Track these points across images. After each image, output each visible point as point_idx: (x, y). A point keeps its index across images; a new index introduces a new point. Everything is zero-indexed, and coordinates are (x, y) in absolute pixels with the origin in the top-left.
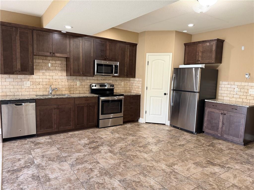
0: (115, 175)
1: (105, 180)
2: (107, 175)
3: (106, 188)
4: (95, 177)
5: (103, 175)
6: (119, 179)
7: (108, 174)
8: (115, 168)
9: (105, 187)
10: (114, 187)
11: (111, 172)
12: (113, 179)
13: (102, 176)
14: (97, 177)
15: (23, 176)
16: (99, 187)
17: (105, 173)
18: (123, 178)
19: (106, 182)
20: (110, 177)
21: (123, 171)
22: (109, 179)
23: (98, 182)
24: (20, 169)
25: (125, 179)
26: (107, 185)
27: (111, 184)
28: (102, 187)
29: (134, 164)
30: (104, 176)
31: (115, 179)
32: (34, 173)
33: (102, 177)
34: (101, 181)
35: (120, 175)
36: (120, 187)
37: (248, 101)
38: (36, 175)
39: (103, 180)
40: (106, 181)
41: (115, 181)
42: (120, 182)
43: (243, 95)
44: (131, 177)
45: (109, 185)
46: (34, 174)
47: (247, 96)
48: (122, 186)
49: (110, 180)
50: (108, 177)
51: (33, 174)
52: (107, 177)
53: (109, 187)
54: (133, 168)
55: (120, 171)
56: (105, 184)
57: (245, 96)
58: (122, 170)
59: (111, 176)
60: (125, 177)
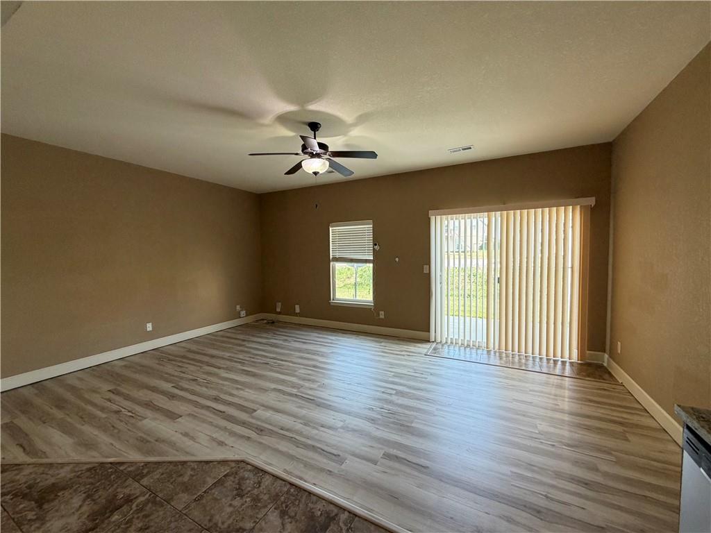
15: (76, 505)
24: (95, 520)
32: (38, 528)
38: (31, 526)
46: (37, 525)
51: (42, 524)
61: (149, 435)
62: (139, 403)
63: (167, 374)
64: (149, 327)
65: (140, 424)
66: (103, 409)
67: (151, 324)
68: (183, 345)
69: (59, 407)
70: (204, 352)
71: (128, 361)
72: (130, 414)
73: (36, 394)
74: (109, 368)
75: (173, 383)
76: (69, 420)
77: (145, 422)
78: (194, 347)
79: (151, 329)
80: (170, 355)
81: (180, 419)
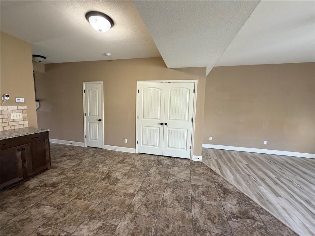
0: (190, 220)
1: (204, 222)
2: (199, 227)
3: (207, 212)
4: (214, 234)
5: (202, 230)
6: (190, 213)
7: (196, 227)
8: (182, 231)
9: (208, 214)
10: (200, 209)
11: (190, 228)
12: (195, 218)
13: (205, 230)
14: (210, 233)
16: (213, 217)
17: (198, 232)
18: (185, 212)
19: (204, 218)
20: (197, 221)
21: (177, 220)
22: (199, 221)
23: (212, 224)
25: (184, 210)
26: (205, 215)
27: (201, 213)
28: (211, 215)
29: (156, 221)
30: (202, 228)
31: (192, 216)
33: (205, 228)
34: (209, 223)
35: (184, 218)
36: (195, 206)
37: (13, 128)
39: (206, 222)
40: (203, 220)
41: (195, 214)
42: (191, 210)
43: (3, 122)
44: (178, 208)
45: (203, 214)
47: (8, 122)
48: (192, 206)
49: (199, 219)
50: (198, 223)
52: (200, 224)
53: (205, 212)
54: (163, 216)
55: (180, 222)
56: (206, 217)
57: (7, 122)
58: (177, 222)
59: (195, 221)
60: (183, 211)
61: (263, 195)
62: (259, 177)
63: (272, 169)
64: (265, 143)
65: (259, 187)
66: (243, 171)
67: (266, 141)
68: (283, 157)
69: (229, 162)
70: (297, 167)
71: (254, 155)
72: (254, 179)
73: (223, 154)
74: (246, 154)
75: (277, 176)
76: (232, 168)
77: (261, 187)
78: (290, 162)
79: (266, 144)
80: (274, 159)
81: (280, 198)
